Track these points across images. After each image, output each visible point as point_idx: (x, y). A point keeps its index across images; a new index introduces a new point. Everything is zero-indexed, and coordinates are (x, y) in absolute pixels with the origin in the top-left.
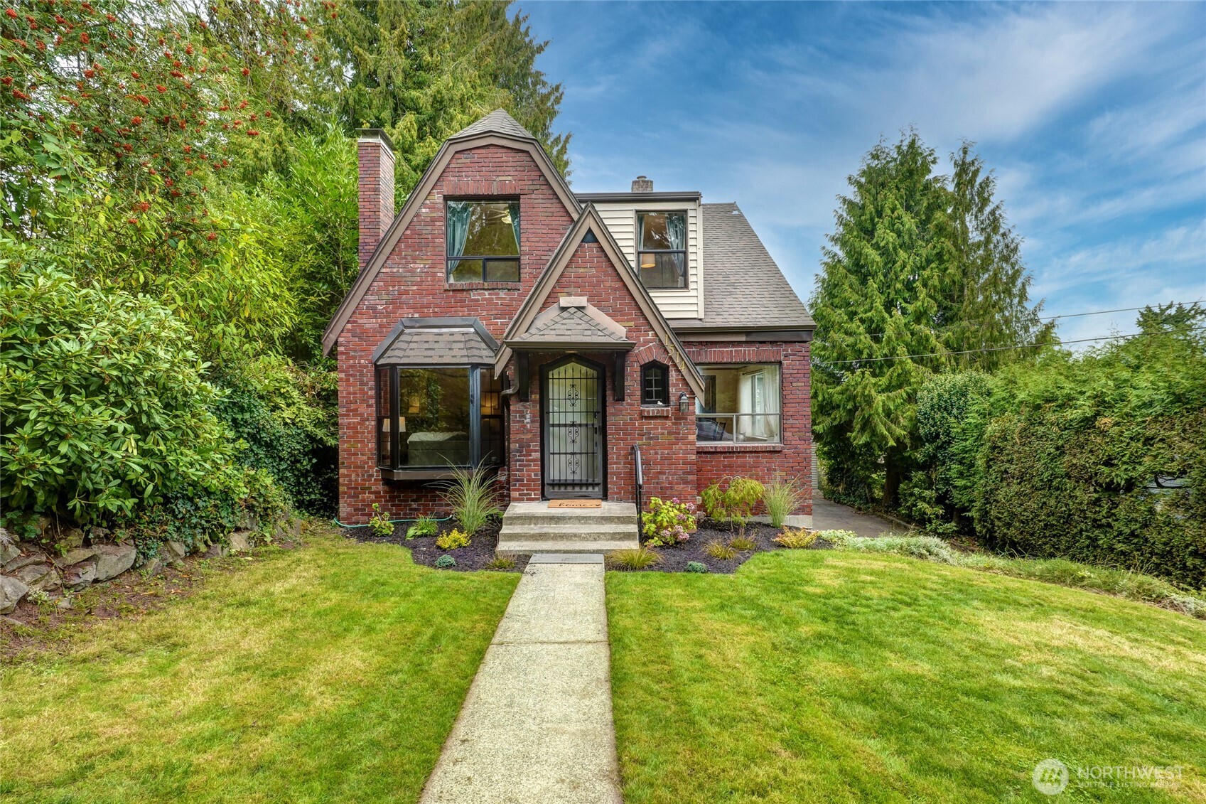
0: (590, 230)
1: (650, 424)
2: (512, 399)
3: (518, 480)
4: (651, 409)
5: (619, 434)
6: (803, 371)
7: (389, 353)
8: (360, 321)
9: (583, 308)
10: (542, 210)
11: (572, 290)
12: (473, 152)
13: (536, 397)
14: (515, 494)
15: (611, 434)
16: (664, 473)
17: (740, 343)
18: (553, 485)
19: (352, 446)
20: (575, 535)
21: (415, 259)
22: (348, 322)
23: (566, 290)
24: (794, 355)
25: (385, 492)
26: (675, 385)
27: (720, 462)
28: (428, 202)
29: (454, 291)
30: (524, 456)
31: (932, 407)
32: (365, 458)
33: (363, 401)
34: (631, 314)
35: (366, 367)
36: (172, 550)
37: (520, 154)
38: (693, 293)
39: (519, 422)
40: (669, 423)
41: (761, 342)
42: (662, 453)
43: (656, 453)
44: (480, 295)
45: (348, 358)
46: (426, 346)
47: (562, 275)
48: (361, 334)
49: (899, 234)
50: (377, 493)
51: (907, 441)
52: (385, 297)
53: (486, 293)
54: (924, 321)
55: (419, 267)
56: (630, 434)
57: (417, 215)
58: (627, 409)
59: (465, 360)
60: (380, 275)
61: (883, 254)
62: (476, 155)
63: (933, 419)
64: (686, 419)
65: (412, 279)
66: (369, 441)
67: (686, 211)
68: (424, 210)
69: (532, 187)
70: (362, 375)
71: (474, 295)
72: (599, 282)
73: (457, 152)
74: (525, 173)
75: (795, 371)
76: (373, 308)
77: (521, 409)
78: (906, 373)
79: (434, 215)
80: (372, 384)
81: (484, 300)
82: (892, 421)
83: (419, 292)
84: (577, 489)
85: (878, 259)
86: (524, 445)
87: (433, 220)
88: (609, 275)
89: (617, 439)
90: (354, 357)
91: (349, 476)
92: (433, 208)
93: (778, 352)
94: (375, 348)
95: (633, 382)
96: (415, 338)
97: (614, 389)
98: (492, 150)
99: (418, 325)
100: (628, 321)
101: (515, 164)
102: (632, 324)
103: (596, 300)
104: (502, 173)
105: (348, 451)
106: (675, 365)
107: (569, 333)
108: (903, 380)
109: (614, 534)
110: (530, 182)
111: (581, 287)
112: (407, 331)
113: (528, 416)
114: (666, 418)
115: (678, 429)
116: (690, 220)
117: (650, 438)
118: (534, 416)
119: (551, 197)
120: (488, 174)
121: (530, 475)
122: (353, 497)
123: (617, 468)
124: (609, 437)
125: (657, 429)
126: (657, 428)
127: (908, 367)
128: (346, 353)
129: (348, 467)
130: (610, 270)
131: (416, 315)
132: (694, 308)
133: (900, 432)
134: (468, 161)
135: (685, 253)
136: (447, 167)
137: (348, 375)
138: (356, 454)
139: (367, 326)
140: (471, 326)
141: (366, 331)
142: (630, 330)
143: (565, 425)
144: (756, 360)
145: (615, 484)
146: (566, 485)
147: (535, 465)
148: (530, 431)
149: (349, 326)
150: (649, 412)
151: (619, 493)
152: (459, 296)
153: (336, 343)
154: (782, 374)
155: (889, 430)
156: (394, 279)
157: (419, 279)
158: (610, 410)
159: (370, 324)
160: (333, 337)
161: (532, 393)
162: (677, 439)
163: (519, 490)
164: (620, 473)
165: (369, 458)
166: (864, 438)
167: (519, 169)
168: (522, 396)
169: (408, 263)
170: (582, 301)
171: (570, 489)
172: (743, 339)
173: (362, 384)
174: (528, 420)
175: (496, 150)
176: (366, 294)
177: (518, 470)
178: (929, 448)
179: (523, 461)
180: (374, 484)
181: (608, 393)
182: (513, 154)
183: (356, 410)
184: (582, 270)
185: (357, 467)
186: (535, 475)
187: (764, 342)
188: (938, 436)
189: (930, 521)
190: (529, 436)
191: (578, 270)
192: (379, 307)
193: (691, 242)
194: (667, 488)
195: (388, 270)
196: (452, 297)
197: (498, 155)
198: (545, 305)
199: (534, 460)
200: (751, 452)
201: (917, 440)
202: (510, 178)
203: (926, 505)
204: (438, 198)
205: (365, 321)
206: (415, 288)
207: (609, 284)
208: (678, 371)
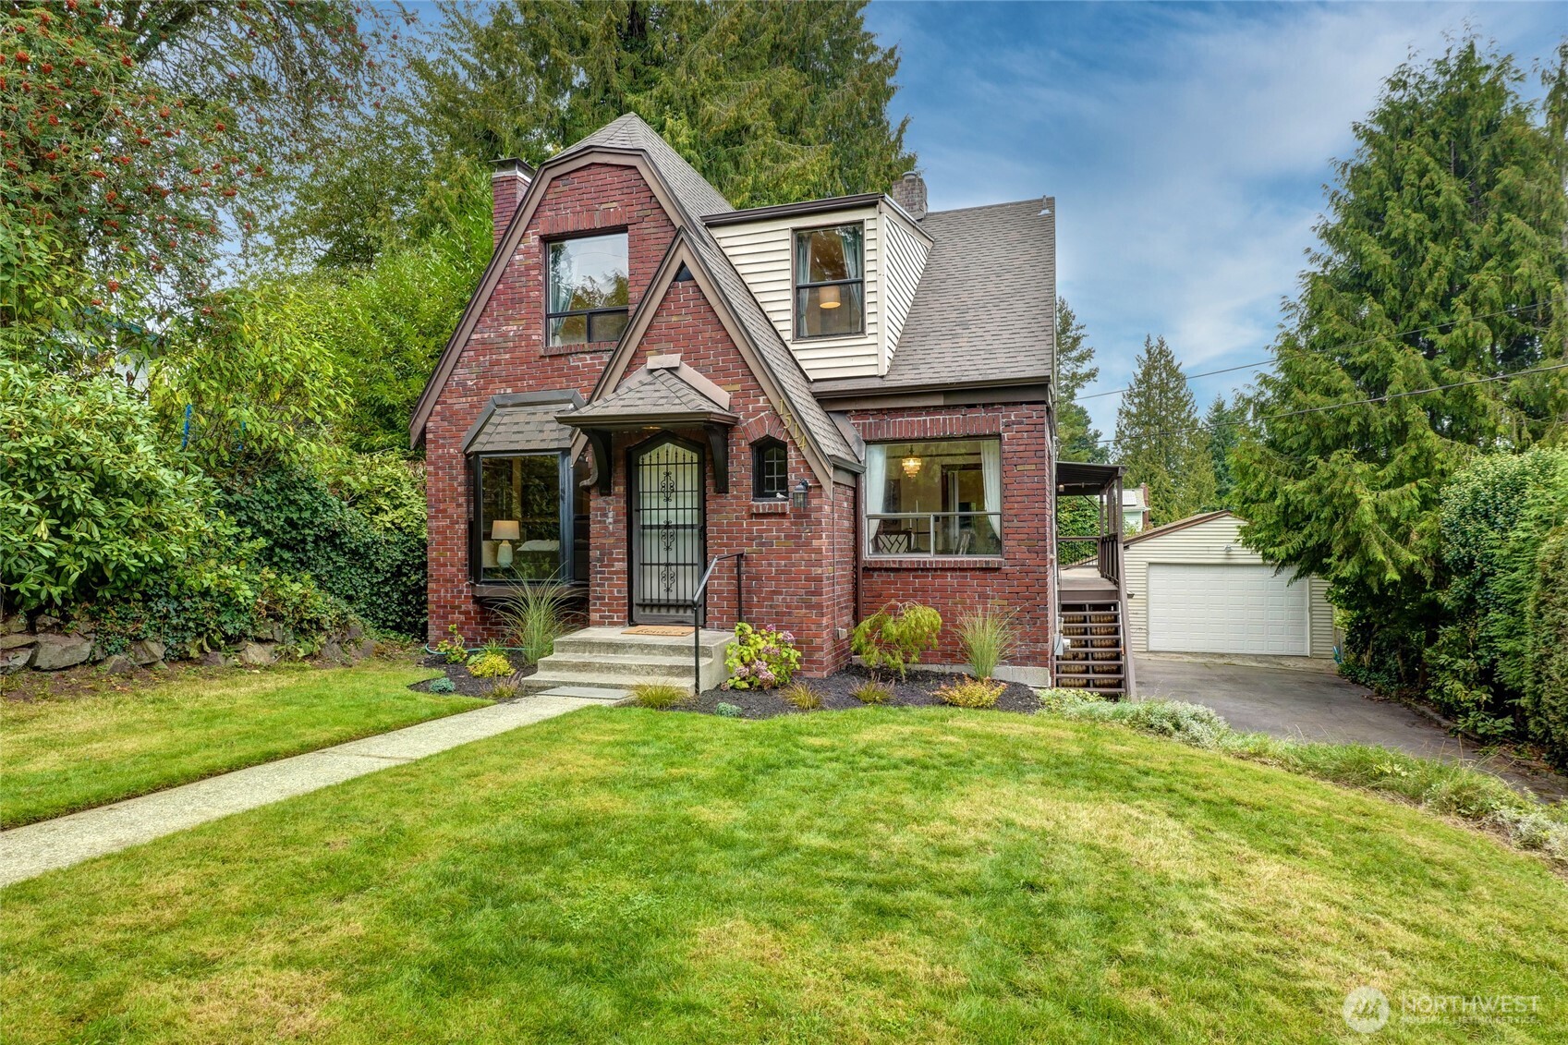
0: (683, 265)
1: (762, 524)
2: (593, 492)
3: (598, 598)
4: (763, 505)
5: (722, 538)
6: (1033, 448)
7: (481, 438)
8: (449, 401)
9: (676, 368)
10: (653, 242)
11: (663, 345)
12: (573, 175)
13: (620, 489)
14: (594, 616)
15: (713, 538)
16: (780, 593)
17: (937, 409)
18: (643, 606)
19: (441, 555)
20: (624, 667)
21: (508, 320)
22: (436, 403)
23: (655, 347)
24: (1020, 423)
25: (476, 612)
26: (796, 470)
27: (907, 583)
28: (522, 246)
29: (551, 356)
30: (606, 566)
31: (1462, 514)
32: (454, 569)
33: (453, 499)
34: (737, 374)
35: (455, 457)
36: (148, 651)
37: (627, 172)
38: (871, 340)
39: (600, 522)
40: (786, 523)
41: (969, 406)
42: (778, 565)
43: (770, 565)
44: (580, 360)
45: (438, 447)
46: (516, 428)
47: (650, 327)
48: (450, 416)
49: (1433, 215)
50: (467, 613)
51: (1428, 573)
52: (476, 370)
53: (588, 357)
54: (1471, 363)
55: (512, 329)
56: (736, 538)
57: (510, 264)
58: (732, 505)
59: (554, 445)
60: (472, 343)
61: (1400, 252)
62: (575, 180)
63: (1464, 533)
64: (809, 516)
65: (504, 345)
66: (459, 549)
67: (861, 222)
68: (517, 257)
69: (641, 214)
70: (451, 467)
71: (573, 361)
72: (696, 333)
73: (554, 179)
74: (633, 196)
75: (1022, 448)
76: (462, 384)
77: (604, 505)
78: (1428, 455)
79: (530, 262)
80: (461, 478)
81: (584, 366)
82: (1399, 540)
83: (512, 362)
84: (673, 612)
85: (1385, 260)
86: (607, 552)
87: (528, 268)
88: (709, 323)
89: (720, 545)
90: (443, 446)
91: (437, 591)
92: (527, 253)
93: (995, 420)
94: (464, 434)
95: (741, 467)
96: (506, 420)
97: (715, 477)
98: (594, 170)
99: (510, 402)
100: (734, 383)
101: (620, 186)
102: (738, 387)
103: (692, 357)
104: (605, 200)
105: (437, 560)
106: (794, 443)
107: (640, 402)
108: (1423, 465)
109: (671, 667)
110: (639, 207)
111: (674, 341)
112: (499, 411)
113: (611, 515)
114: (783, 515)
115: (798, 531)
116: (868, 235)
117: (762, 544)
118: (617, 515)
119: (665, 223)
120: (590, 202)
121: (612, 592)
122: (443, 617)
123: (719, 585)
124: (710, 542)
125: (771, 531)
126: (772, 529)
127: (1428, 444)
128: (435, 442)
129: (437, 581)
130: (709, 315)
131: (509, 391)
132: (873, 361)
133: (1407, 556)
134: (567, 188)
135: (862, 282)
136: (543, 199)
137: (437, 468)
138: (445, 565)
139: (456, 407)
140: (570, 401)
141: (455, 413)
142: (736, 395)
143: (658, 527)
144: (961, 433)
145: (715, 605)
146: (659, 606)
147: (618, 579)
148: (612, 534)
149: (438, 408)
150: (758, 507)
151: (720, 619)
152: (557, 363)
153: (425, 428)
154: (1002, 452)
155: (1389, 552)
156: (486, 346)
157: (511, 344)
158: (711, 506)
159: (460, 403)
160: (420, 422)
161: (615, 484)
162: (797, 545)
163: (600, 611)
164: (722, 591)
165: (459, 570)
166: (1349, 568)
167: (625, 191)
168: (604, 487)
169: (500, 325)
170: (674, 360)
171: (664, 612)
172: (940, 401)
173: (452, 478)
174: (611, 520)
175: (599, 170)
176: (455, 367)
177: (598, 585)
178: (1459, 584)
179: (603, 573)
180: (464, 603)
181: (708, 482)
182: (618, 173)
183: (445, 511)
184: (674, 319)
185: (446, 581)
186: (619, 592)
187: (973, 406)
188: (1470, 565)
189: (1466, 712)
190: (612, 540)
191: (669, 319)
192: (470, 383)
193: (868, 267)
194: (784, 614)
195: (478, 336)
196: (549, 365)
197: (602, 176)
198: (630, 368)
199: (616, 573)
200: (954, 570)
201: (1443, 573)
202: (615, 204)
203: (1458, 685)
204: (533, 240)
205: (454, 401)
206: (507, 356)
207: (708, 335)
208: (798, 449)
